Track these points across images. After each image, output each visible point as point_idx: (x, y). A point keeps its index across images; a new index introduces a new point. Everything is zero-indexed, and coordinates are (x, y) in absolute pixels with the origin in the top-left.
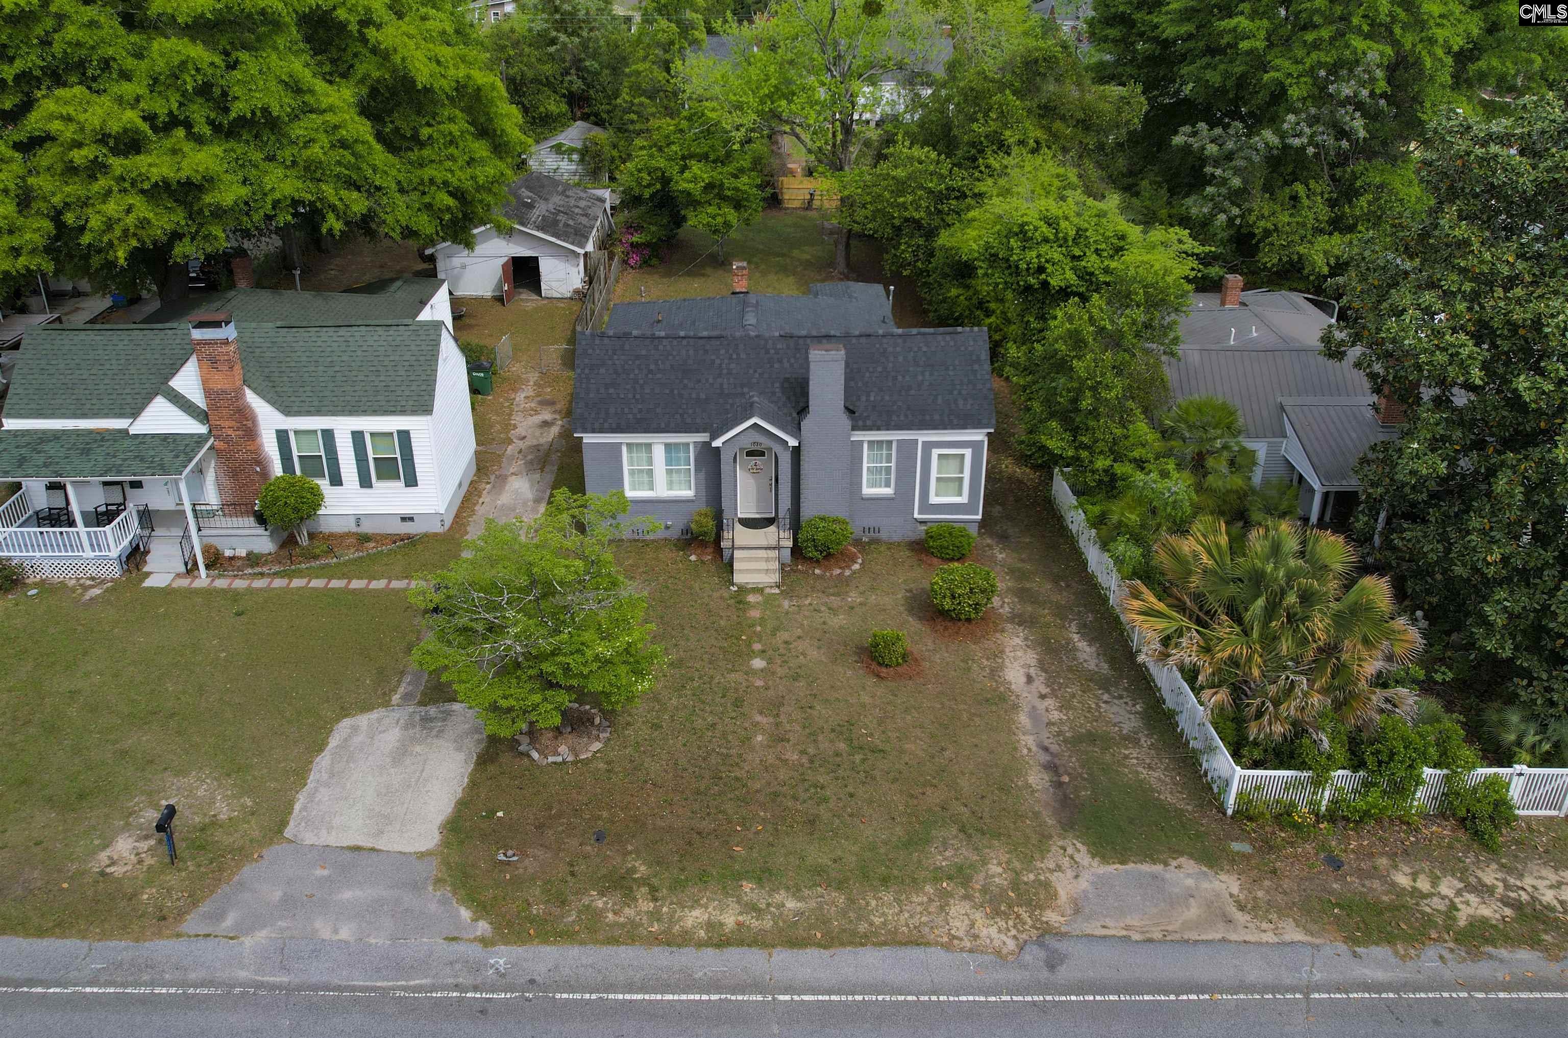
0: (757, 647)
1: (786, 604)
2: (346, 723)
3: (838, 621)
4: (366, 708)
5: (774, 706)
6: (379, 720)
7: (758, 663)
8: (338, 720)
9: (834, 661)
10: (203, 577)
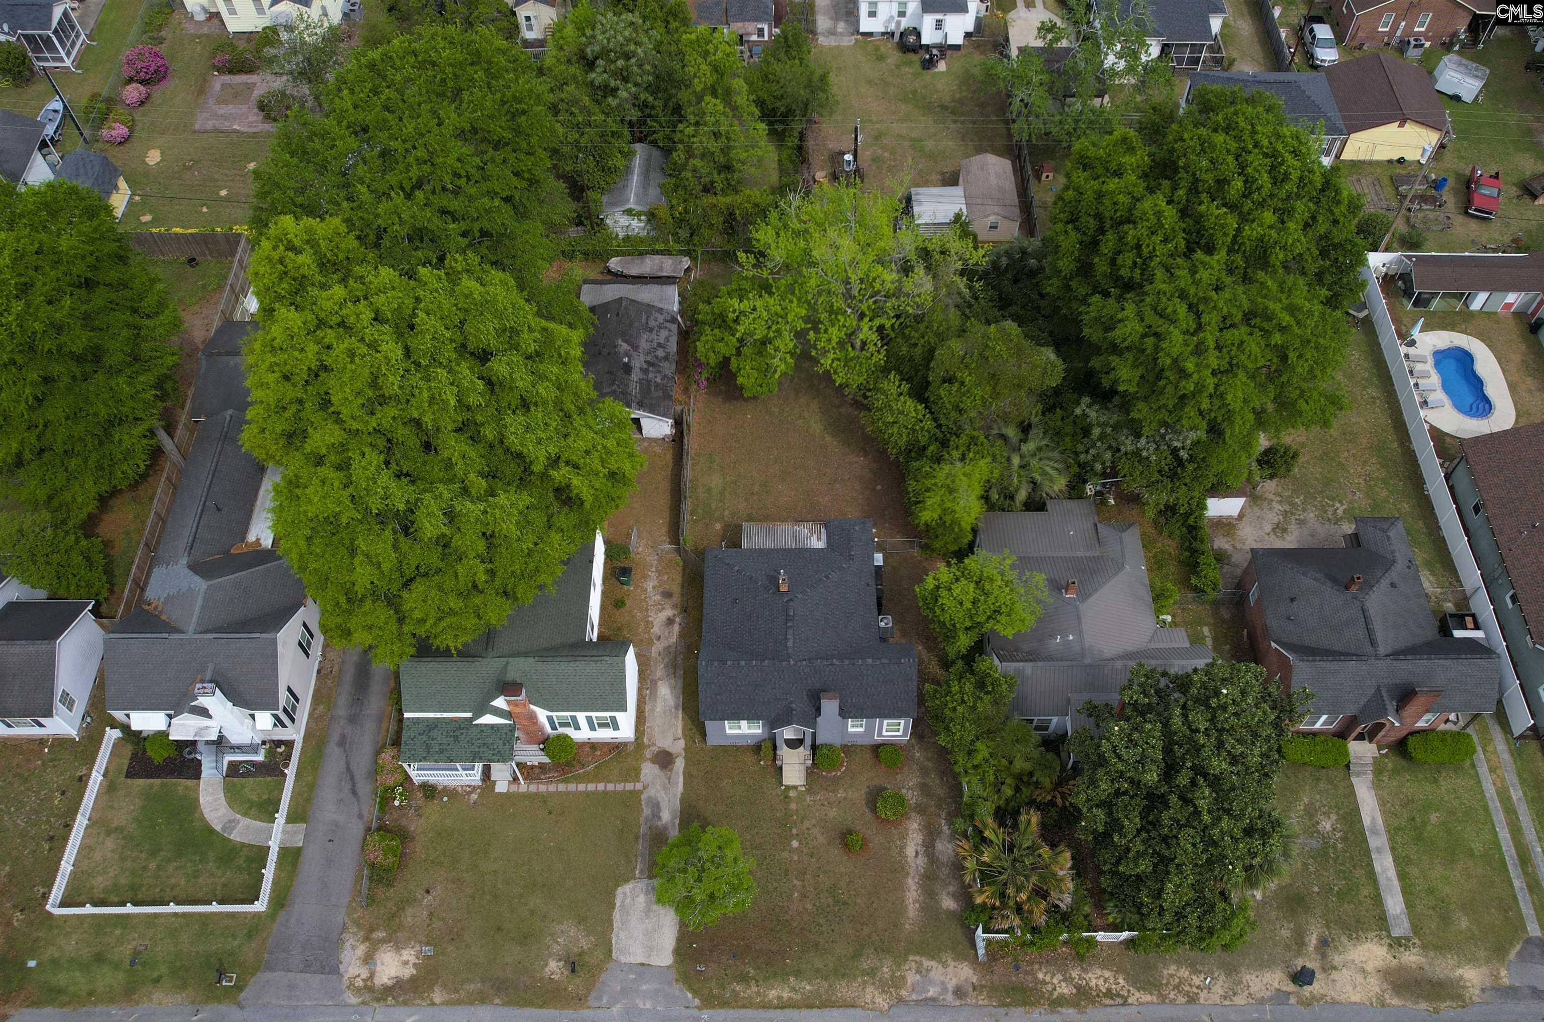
0: (795, 831)
1: (808, 799)
2: (620, 890)
3: (833, 813)
4: (626, 881)
5: (801, 875)
6: (634, 889)
7: (795, 844)
8: (616, 889)
9: (829, 843)
10: (523, 786)
